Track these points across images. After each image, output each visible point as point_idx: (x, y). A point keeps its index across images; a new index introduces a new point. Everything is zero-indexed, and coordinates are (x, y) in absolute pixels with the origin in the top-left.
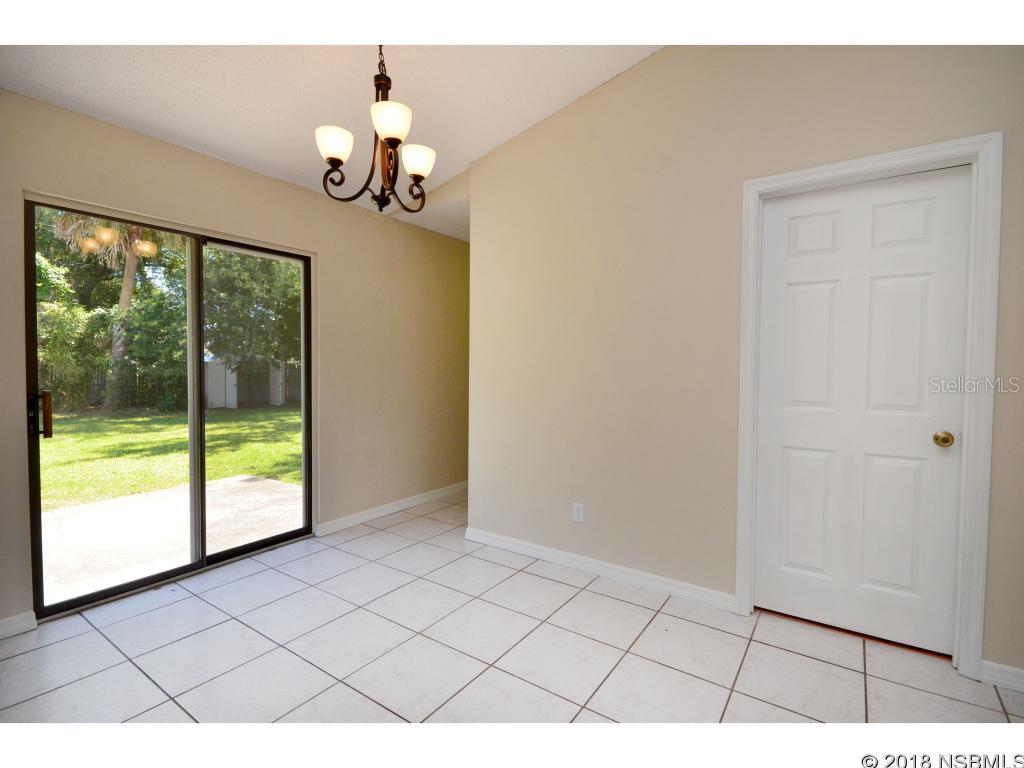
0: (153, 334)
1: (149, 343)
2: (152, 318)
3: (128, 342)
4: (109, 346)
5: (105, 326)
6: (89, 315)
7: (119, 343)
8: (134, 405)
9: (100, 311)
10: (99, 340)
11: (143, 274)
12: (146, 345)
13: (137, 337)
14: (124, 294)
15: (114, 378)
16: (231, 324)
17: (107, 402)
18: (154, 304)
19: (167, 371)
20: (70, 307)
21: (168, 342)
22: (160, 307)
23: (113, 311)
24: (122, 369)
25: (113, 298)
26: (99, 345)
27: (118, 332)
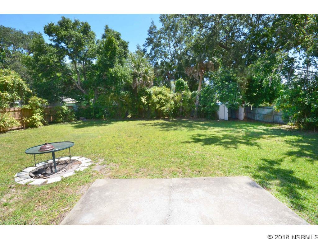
0: (206, 98)
1: (205, 100)
2: (206, 93)
3: (200, 100)
4: (195, 102)
5: (195, 96)
6: (191, 93)
7: (198, 100)
8: (201, 117)
9: (193, 92)
10: (193, 99)
11: (203, 80)
12: (204, 101)
13: (202, 99)
14: (199, 87)
15: (196, 110)
16: (229, 93)
17: (195, 116)
18: (206, 89)
19: (209, 109)
20: (188, 91)
21: (209, 100)
22: (208, 89)
23: (196, 92)
24: (198, 107)
25: (196, 88)
26: (193, 101)
27: (198, 98)
